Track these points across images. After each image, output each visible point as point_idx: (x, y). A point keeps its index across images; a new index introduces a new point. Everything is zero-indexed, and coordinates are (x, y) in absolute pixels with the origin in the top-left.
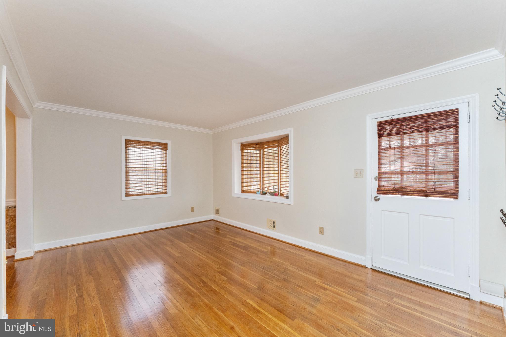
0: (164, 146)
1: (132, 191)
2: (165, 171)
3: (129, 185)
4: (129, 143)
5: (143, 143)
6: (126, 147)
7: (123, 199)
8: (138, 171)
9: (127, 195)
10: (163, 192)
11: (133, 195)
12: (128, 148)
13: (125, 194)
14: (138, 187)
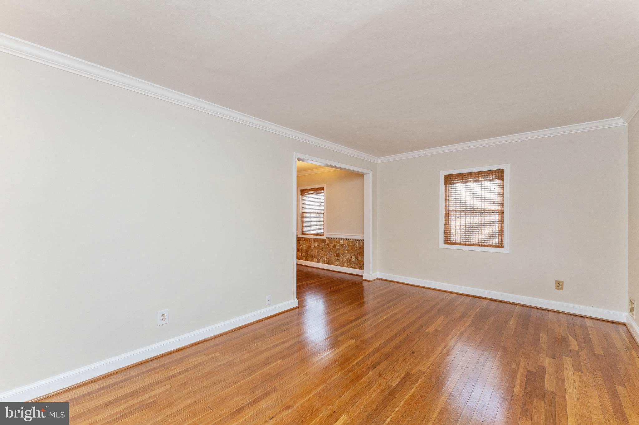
0: (499, 174)
1: (453, 238)
2: (501, 213)
3: (448, 231)
4: (449, 179)
5: (465, 176)
6: (446, 184)
7: (441, 246)
8: (459, 214)
9: (447, 242)
10: (497, 244)
11: (453, 244)
12: (448, 186)
13: (444, 241)
14: (459, 234)
